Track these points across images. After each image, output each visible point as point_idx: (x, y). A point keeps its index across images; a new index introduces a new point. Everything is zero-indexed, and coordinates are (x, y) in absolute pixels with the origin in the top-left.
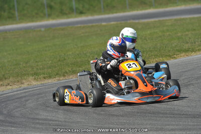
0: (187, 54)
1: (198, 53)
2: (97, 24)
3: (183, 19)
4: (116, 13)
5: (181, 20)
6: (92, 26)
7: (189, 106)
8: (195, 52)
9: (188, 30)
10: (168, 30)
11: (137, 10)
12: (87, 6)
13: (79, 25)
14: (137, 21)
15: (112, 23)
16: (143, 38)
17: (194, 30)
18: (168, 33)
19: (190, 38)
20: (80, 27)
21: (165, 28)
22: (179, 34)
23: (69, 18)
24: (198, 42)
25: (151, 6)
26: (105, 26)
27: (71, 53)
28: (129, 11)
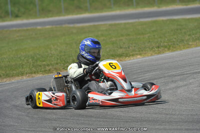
0: (121, 59)
1: (132, 58)
2: (32, 27)
3: (118, 24)
4: (51, 17)
5: (115, 25)
6: (27, 30)
7: (121, 111)
8: (129, 57)
9: (122, 35)
10: (102, 35)
11: (72, 14)
12: (22, 10)
13: (14, 29)
14: (72, 26)
15: (48, 27)
16: (78, 42)
17: (129, 35)
18: (102, 38)
19: (124, 43)
20: (15, 30)
21: (100, 33)
22: (114, 39)
23: (4, 21)
24: (132, 47)
25: (86, 10)
26: (40, 30)
27: (5, 56)
28: (64, 15)
